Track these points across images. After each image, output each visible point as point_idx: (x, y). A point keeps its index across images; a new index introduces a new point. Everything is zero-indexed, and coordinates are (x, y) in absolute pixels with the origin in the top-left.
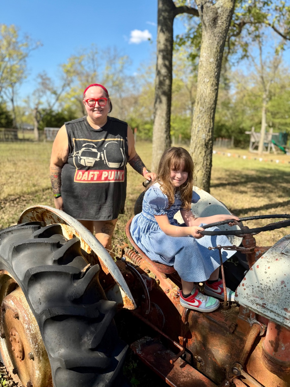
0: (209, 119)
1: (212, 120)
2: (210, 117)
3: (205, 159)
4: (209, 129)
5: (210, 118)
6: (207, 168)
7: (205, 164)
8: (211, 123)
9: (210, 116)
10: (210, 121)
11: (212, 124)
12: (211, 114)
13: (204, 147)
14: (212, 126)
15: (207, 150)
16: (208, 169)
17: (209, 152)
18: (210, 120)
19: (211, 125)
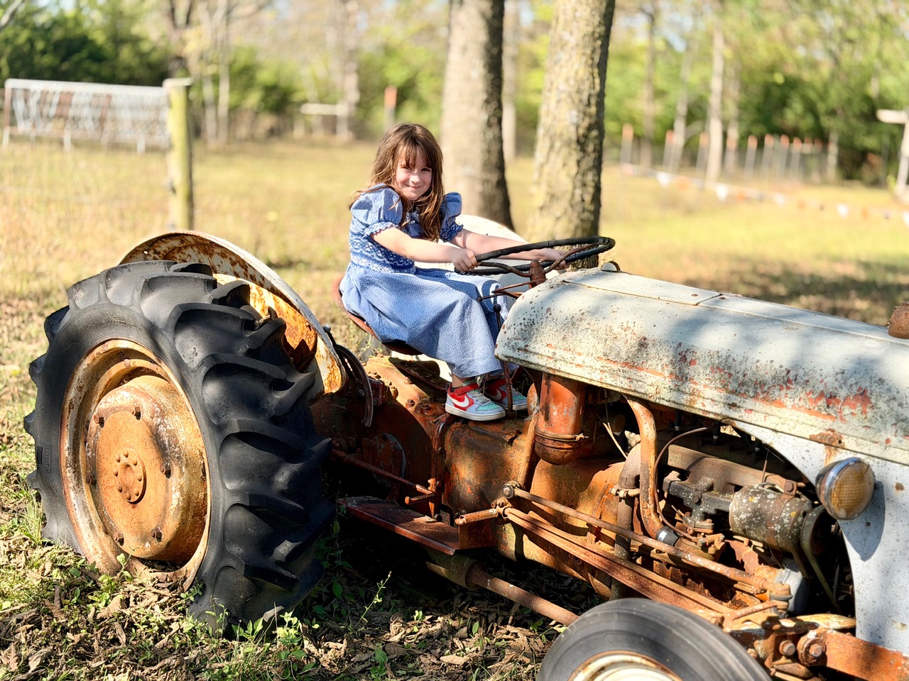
0: (588, 66)
1: (596, 71)
2: (590, 62)
3: (579, 184)
4: (590, 96)
5: (592, 65)
6: (584, 210)
7: (578, 198)
8: (594, 78)
9: (593, 59)
10: (592, 74)
11: (597, 81)
12: (593, 51)
13: (575, 150)
14: (598, 88)
15: (583, 157)
16: (586, 215)
17: (591, 164)
18: (590, 70)
19: (594, 83)
